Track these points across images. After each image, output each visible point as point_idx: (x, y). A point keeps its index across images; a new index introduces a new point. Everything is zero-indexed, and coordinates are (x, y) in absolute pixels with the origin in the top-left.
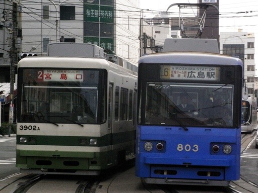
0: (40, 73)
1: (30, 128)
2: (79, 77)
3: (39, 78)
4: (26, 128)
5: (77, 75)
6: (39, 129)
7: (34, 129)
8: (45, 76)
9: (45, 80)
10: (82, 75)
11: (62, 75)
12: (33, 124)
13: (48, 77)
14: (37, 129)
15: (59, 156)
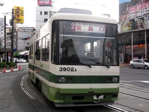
0: (73, 25)
1: (69, 69)
2: (102, 29)
3: (72, 28)
4: (65, 69)
5: (100, 28)
6: (76, 70)
7: (71, 71)
8: (76, 28)
9: (76, 31)
10: (103, 28)
11: (89, 27)
12: (71, 66)
13: (79, 28)
14: (74, 70)
15: (94, 92)
